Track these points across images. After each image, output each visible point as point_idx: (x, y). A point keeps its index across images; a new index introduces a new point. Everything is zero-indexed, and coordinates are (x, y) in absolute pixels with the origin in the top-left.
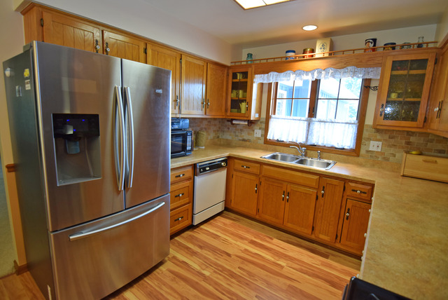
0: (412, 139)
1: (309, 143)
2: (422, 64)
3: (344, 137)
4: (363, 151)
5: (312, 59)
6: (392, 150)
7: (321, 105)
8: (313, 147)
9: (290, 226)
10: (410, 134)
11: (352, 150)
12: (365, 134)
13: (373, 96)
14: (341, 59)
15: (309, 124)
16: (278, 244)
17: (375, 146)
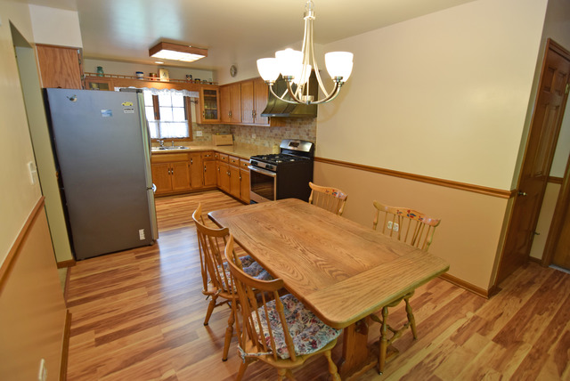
0: (213, 128)
1: (162, 137)
2: (214, 92)
3: (181, 131)
4: (194, 138)
5: (159, 81)
6: (207, 135)
7: (162, 111)
8: (165, 139)
9: (177, 189)
10: (212, 125)
11: (187, 138)
12: (193, 128)
13: (193, 106)
14: (176, 84)
15: (159, 124)
16: (176, 200)
17: (199, 134)
